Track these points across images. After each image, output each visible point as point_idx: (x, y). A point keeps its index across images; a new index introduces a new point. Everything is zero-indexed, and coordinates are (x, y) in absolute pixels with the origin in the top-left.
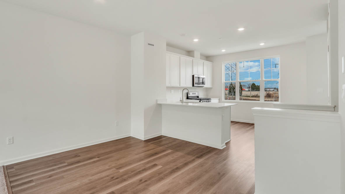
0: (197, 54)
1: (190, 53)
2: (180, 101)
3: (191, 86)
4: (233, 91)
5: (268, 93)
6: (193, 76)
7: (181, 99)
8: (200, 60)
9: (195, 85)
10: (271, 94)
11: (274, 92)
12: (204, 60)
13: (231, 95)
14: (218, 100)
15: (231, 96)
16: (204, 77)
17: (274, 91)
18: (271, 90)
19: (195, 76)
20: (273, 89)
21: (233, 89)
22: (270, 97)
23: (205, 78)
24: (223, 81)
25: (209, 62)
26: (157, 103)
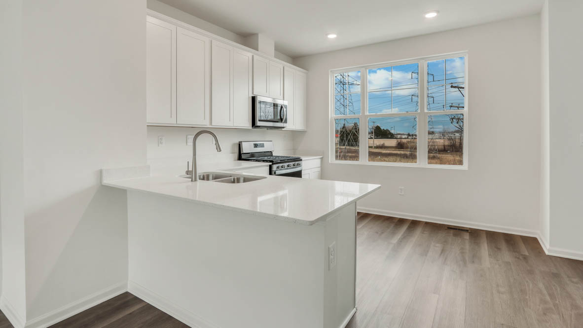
0: (266, 44)
1: (247, 38)
2: (188, 172)
3: (248, 124)
4: (347, 139)
5: (399, 141)
6: (254, 99)
7: (190, 169)
8: (276, 59)
9: (259, 123)
10: (404, 143)
11: (409, 140)
12: (286, 62)
13: (344, 145)
14: (320, 160)
15: (344, 147)
16: (285, 103)
17: (408, 138)
18: (403, 137)
19: (259, 99)
20: (406, 136)
21: (347, 136)
22: (403, 148)
23: (286, 107)
24: (332, 114)
25: (298, 68)
26: (101, 182)
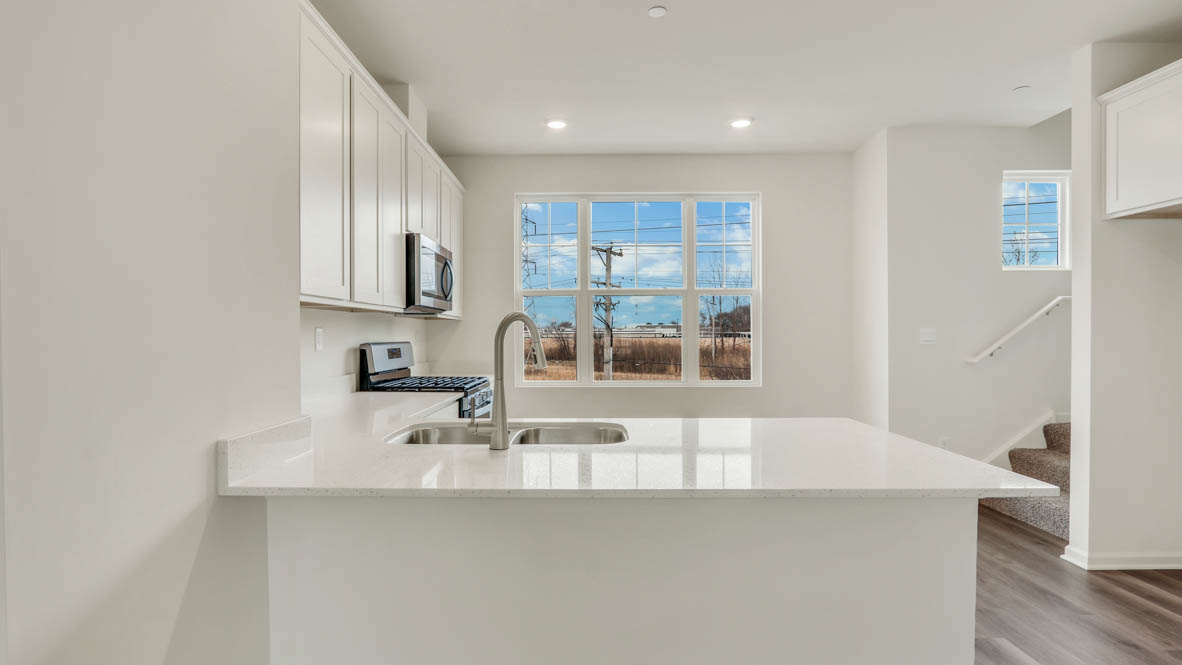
3: (395, 301)
6: (410, 241)
8: (433, 152)
9: (422, 300)
19: (422, 241)
24: (518, 286)
25: (453, 176)
26: (217, 489)
